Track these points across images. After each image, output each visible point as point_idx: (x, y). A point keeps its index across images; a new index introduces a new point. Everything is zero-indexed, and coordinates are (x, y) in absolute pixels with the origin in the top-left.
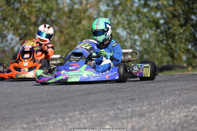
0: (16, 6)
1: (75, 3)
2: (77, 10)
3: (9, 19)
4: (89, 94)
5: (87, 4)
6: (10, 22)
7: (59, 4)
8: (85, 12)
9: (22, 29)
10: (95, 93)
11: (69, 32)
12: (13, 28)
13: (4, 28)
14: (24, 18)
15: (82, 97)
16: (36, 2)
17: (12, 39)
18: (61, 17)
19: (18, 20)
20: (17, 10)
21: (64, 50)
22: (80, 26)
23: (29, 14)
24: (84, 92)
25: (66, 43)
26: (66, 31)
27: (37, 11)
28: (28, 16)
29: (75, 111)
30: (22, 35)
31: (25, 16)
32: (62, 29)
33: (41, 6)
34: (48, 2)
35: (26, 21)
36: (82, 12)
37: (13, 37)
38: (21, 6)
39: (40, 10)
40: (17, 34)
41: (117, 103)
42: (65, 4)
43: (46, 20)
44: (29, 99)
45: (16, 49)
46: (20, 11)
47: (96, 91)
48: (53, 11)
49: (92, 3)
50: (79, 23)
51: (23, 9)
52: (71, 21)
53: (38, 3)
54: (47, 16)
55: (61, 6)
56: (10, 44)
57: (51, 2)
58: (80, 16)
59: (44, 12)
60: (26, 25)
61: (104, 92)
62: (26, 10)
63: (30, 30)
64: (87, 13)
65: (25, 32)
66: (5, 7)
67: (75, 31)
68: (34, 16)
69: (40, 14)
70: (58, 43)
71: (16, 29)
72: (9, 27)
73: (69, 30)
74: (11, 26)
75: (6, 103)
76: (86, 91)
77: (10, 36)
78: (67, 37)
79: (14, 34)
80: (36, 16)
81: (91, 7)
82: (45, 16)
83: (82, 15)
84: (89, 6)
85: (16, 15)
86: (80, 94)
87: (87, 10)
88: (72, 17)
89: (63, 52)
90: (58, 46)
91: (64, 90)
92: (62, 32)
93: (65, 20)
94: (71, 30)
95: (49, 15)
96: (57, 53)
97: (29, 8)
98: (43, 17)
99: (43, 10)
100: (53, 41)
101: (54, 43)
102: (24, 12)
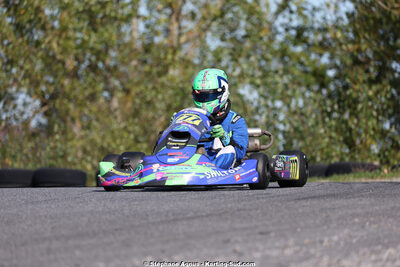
0: (36, 38)
1: (156, 33)
2: (161, 47)
3: (21, 62)
4: (175, 220)
5: (180, 35)
6: (22, 68)
7: (124, 34)
8: (174, 52)
9: (47, 83)
10: (189, 219)
11: (141, 92)
12: (27, 81)
13: (11, 82)
14: (51, 62)
15: (161, 228)
16: (75, 30)
17: (25, 104)
18: (126, 60)
19: (39, 66)
20: (38, 43)
21: (130, 128)
22: (163, 79)
23: (61, 53)
25: (136, 113)
26: (135, 90)
27: (78, 47)
28: (59, 57)
29: (146, 255)
30: (47, 96)
31: (54, 57)
32: (128, 86)
33: (86, 38)
34: (101, 29)
35: (55, 68)
36: (170, 51)
37: (28, 100)
38: (45, 37)
39: (83, 45)
40: (36, 93)
41: (232, 241)
42: (136, 35)
43: (96, 66)
44: (53, 228)
45: (33, 124)
46: (43, 46)
47: (191, 214)
48: (112, 47)
49: (190, 31)
50: (165, 72)
51: (50, 42)
52: (146, 68)
53: (80, 30)
54: (98, 59)
55: (127, 39)
56: (22, 113)
57: (107, 30)
58: (165, 58)
59: (92, 49)
60: (55, 76)
61: (208, 216)
62: (55, 45)
63: (62, 86)
64: (180, 54)
65: (52, 89)
66: (12, 38)
67: (154, 88)
68: (72, 57)
69: (84, 55)
70: (118, 113)
71: (35, 84)
72: (20, 79)
73: (142, 87)
74: (25, 77)
75: (5, 237)
76: (170, 214)
77: (22, 98)
78: (138, 101)
79: (29, 94)
80: (77, 59)
81: (187, 41)
82: (93, 59)
83: (170, 57)
84: (183, 39)
85: (35, 54)
86: (159, 220)
87: (179, 46)
88: (150, 61)
89: (129, 132)
90: (119, 119)
91: (126, 212)
92: (127, 91)
93: (136, 67)
94: (147, 88)
95: (102, 56)
96: (117, 133)
97: (61, 42)
98: (90, 60)
99: (91, 44)
100: (109, 108)
101: (110, 112)
102: (51, 48)
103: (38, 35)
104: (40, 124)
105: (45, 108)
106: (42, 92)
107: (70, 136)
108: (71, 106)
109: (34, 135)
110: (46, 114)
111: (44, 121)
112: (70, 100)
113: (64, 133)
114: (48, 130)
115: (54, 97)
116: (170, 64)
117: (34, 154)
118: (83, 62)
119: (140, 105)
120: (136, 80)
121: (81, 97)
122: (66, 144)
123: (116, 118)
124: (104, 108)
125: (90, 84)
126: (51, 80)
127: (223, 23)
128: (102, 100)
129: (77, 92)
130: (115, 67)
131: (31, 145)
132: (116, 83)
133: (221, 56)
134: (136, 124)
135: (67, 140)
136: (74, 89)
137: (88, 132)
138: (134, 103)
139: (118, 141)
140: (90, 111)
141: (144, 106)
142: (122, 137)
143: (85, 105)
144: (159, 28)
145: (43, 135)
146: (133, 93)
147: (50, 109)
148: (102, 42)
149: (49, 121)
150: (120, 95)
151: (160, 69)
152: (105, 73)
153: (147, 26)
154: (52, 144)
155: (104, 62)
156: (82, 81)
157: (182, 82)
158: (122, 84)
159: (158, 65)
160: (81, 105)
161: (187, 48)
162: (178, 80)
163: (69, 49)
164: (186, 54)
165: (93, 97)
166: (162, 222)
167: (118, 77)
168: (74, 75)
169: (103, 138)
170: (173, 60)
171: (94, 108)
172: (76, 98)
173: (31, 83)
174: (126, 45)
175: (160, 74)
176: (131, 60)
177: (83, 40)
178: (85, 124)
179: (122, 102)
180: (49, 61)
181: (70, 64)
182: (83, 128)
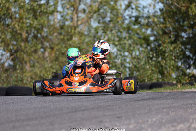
0: (7, 22)
1: (67, 20)
2: (68, 26)
4: (76, 111)
5: (78, 20)
7: (51, 20)
8: (75, 29)
9: (13, 44)
11: (59, 49)
12: (3, 44)
14: (15, 34)
15: (69, 115)
16: (26, 18)
17: (2, 55)
18: (52, 33)
19: (9, 36)
20: (8, 25)
21: (54, 67)
22: (70, 42)
23: (20, 30)
24: (72, 109)
25: (57, 59)
27: (28, 27)
28: (19, 32)
30: (13, 51)
31: (16, 32)
32: (52, 46)
33: (32, 22)
34: (39, 18)
35: (17, 37)
36: (73, 28)
37: (4, 53)
38: (12, 22)
39: (31, 26)
40: (8, 50)
41: (104, 121)
42: (56, 20)
43: (37, 36)
44: (16, 116)
45: (6, 65)
46: (11, 26)
47: (84, 108)
48: (45, 27)
49: (83, 19)
50: (71, 39)
51: (14, 25)
52: (62, 37)
53: (29, 19)
54: (38, 33)
55: (52, 23)
57: (42, 19)
58: (71, 32)
59: (35, 28)
60: (17, 41)
61: (91, 109)
62: (16, 26)
63: (21, 46)
64: (78, 30)
65: (15, 48)
67: (66, 47)
68: (25, 31)
69: (31, 31)
70: (48, 59)
71: (7, 45)
73: (60, 46)
74: (2, 42)
76: (73, 109)
79: (4, 50)
80: (27, 33)
81: (82, 24)
82: (36, 32)
83: (73, 31)
84: (79, 23)
85: (7, 31)
86: (68, 111)
87: (78, 26)
88: (63, 33)
89: (53, 69)
90: (49, 62)
91: (52, 107)
92: (52, 48)
93: (56, 36)
94: (62, 46)
95: (40, 31)
96: (47, 69)
97: (20, 24)
98: (34, 33)
99: (34, 25)
100: (43, 57)
101: (44, 59)
102: (15, 27)
103: (8, 21)
104: (10, 65)
105: (12, 57)
106: (11, 49)
107: (24, 70)
108: (25, 56)
109: (7, 70)
110: (12, 60)
111: (11, 63)
112: (24, 53)
113: (22, 69)
114: (14, 68)
115: (16, 51)
116: (73, 35)
117: (7, 80)
118: (31, 34)
119: (59, 55)
120: (57, 43)
121: (30, 52)
122: (22, 75)
123: (47, 61)
124: (41, 56)
125: (34, 45)
126: (15, 43)
127: (99, 14)
128: (40, 53)
129: (27, 49)
130: (47, 36)
131: (5, 75)
132: (47, 44)
133: (98, 30)
134: (57, 65)
135: (23, 72)
136: (26, 47)
137: (33, 68)
138: (56, 54)
139: (48, 73)
140: (34, 58)
141: (60, 55)
142: (50, 71)
143: (32, 56)
144: (68, 17)
145: (11, 70)
146: (55, 49)
147: (14, 58)
148: (39, 24)
149: (14, 63)
150: (49, 50)
151: (68, 37)
152: (41, 39)
153: (62, 16)
154: (16, 75)
155: (41, 34)
156: (30, 44)
157: (79, 43)
158: (50, 45)
159: (67, 35)
160: (29, 55)
161: (81, 27)
162: (77, 43)
163: (24, 28)
164: (81, 30)
165: (35, 51)
166: (69, 112)
167: (47, 42)
168: (26, 40)
169: (41, 71)
170: (75, 33)
171: (36, 57)
172: (27, 52)
173: (5, 45)
174: (51, 26)
175: (68, 40)
176: (54, 33)
177: (30, 23)
178: (32, 65)
179: (50, 54)
180: (14, 34)
181: (24, 35)
182: (31, 66)
